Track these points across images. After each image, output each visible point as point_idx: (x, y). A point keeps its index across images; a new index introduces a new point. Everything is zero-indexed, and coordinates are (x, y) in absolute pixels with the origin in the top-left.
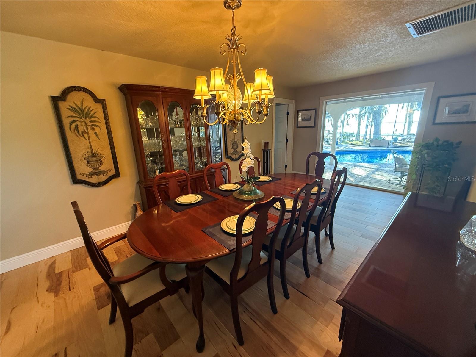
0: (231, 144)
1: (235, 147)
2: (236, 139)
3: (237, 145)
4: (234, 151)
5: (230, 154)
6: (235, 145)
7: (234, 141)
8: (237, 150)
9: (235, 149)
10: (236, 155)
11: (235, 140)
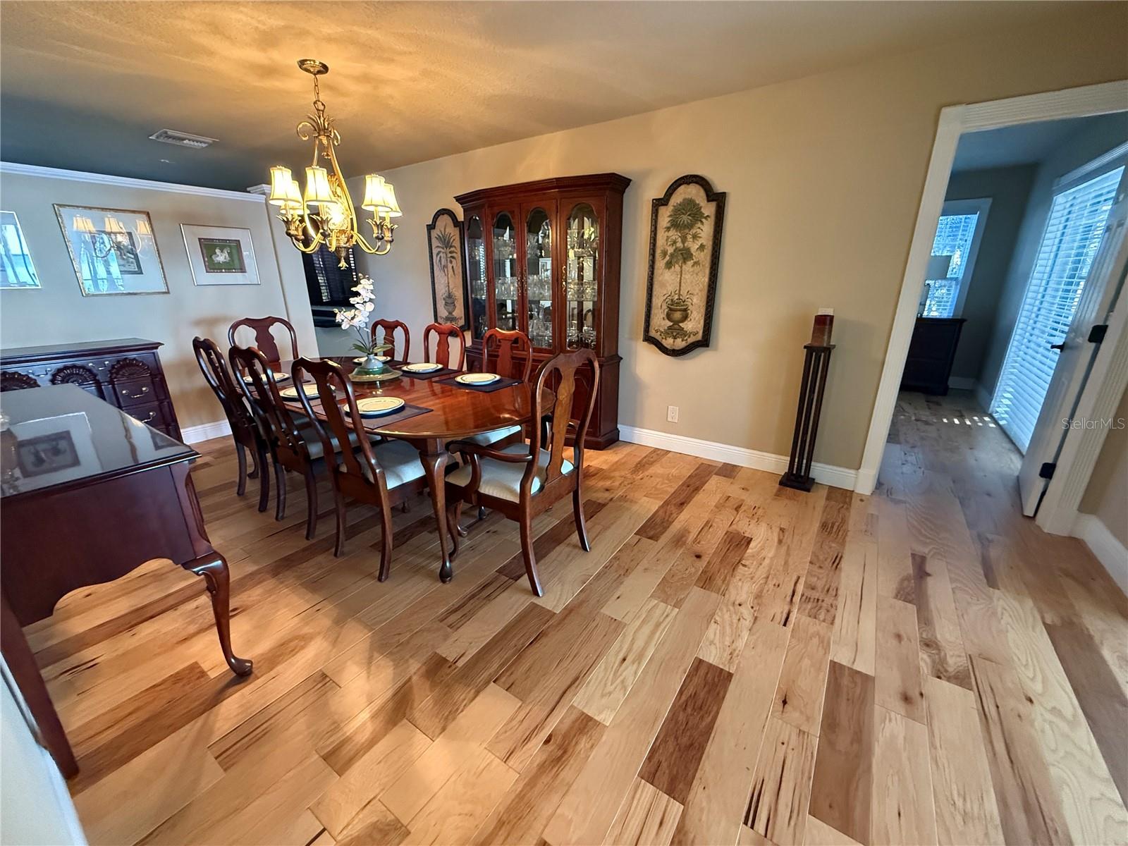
0: (665, 306)
1: (678, 315)
2: (684, 292)
3: (685, 310)
4: (670, 328)
5: (657, 331)
6: (676, 310)
7: (676, 297)
8: (681, 324)
9: (676, 323)
10: (675, 338)
11: (679, 295)
